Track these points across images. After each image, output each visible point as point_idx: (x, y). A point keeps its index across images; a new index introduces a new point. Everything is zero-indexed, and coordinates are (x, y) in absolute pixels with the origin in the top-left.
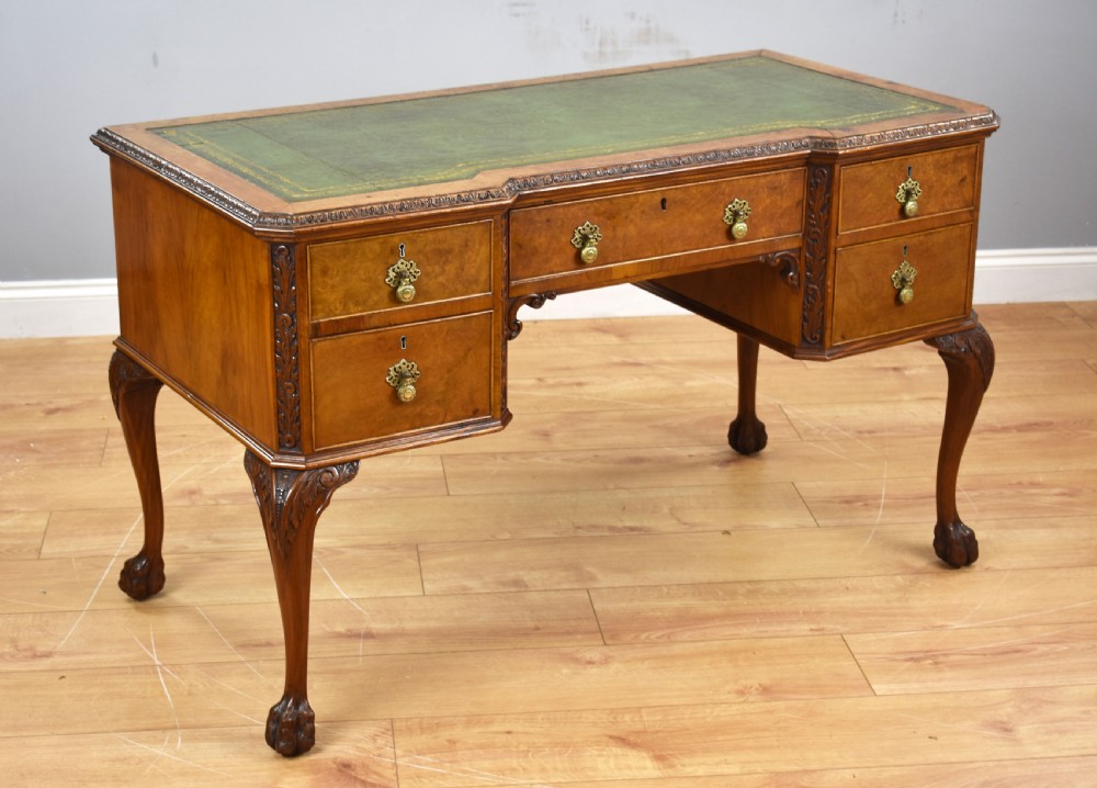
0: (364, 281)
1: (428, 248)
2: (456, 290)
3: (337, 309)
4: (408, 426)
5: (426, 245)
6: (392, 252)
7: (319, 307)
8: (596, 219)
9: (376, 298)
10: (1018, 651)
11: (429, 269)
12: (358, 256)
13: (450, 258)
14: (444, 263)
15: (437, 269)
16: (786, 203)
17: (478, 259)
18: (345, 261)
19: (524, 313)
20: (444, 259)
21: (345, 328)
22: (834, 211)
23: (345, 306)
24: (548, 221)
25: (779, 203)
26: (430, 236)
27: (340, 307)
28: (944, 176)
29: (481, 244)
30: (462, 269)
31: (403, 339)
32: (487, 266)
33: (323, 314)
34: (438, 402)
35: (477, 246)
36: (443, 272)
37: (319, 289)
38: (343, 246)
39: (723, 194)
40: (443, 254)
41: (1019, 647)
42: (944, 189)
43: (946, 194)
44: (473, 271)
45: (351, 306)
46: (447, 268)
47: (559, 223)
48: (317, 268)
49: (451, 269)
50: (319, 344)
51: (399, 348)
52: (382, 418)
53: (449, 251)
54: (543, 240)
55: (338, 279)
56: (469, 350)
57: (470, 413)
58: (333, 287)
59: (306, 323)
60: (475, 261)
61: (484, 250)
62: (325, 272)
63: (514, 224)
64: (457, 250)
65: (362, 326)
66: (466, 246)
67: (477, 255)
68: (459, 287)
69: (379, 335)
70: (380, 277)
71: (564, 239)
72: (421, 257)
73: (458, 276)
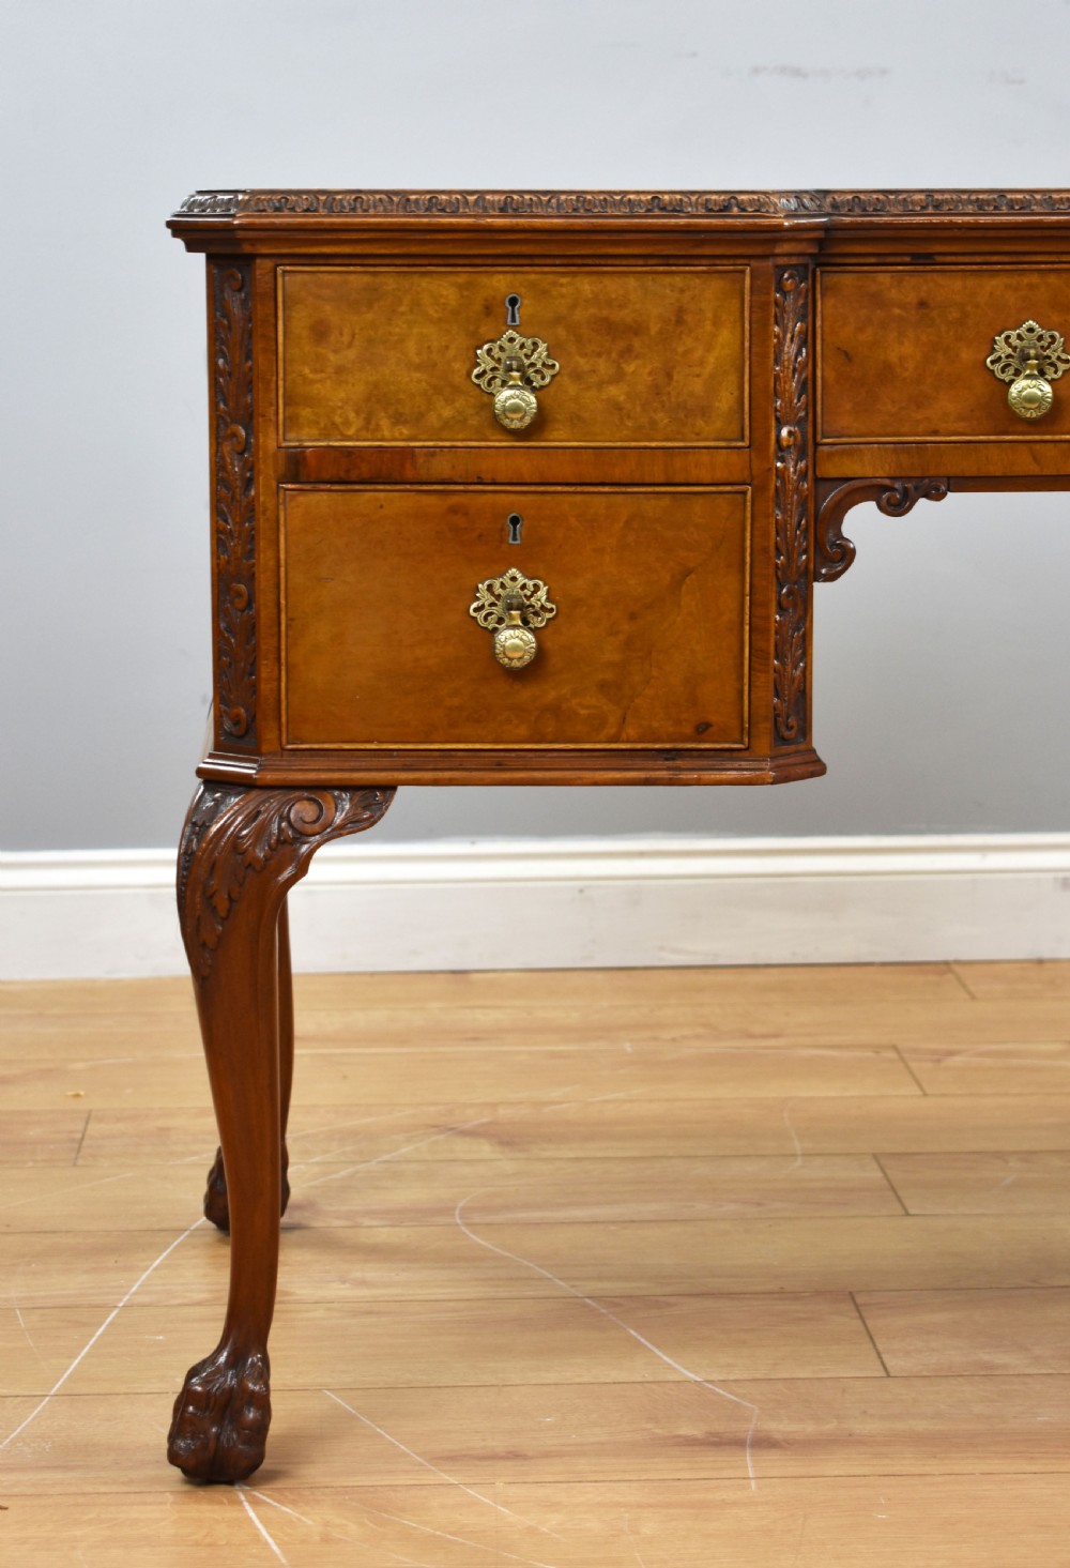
0: (418, 368)
1: (579, 315)
2: (653, 423)
3: (347, 423)
4: (523, 731)
5: (574, 306)
6: (488, 310)
7: (306, 413)
8: (1056, 318)
9: (447, 413)
11: (583, 363)
12: (402, 309)
13: (637, 344)
14: (622, 355)
15: (604, 367)
17: (711, 359)
18: (369, 316)
19: (862, 522)
20: (621, 345)
21: (365, 470)
23: (368, 421)
24: (922, 304)
26: (586, 285)
27: (357, 423)
29: (716, 323)
30: (669, 376)
31: (515, 521)
32: (733, 378)
33: (315, 432)
34: (603, 686)
35: (708, 326)
36: (618, 377)
37: (307, 371)
38: (366, 279)
40: (619, 334)
44: (698, 386)
45: (385, 423)
46: (630, 368)
47: (954, 314)
48: (302, 319)
49: (641, 371)
50: (302, 499)
51: (502, 540)
52: (456, 701)
53: (637, 329)
54: (908, 349)
55: (352, 354)
56: (688, 572)
57: (688, 730)
58: (340, 370)
59: (272, 445)
60: (702, 363)
61: (726, 337)
62: (320, 332)
63: (830, 302)
64: (654, 329)
65: (409, 474)
66: (680, 321)
67: (709, 348)
68: (662, 418)
69: (454, 500)
70: (459, 366)
71: (966, 355)
72: (561, 332)
73: (657, 390)
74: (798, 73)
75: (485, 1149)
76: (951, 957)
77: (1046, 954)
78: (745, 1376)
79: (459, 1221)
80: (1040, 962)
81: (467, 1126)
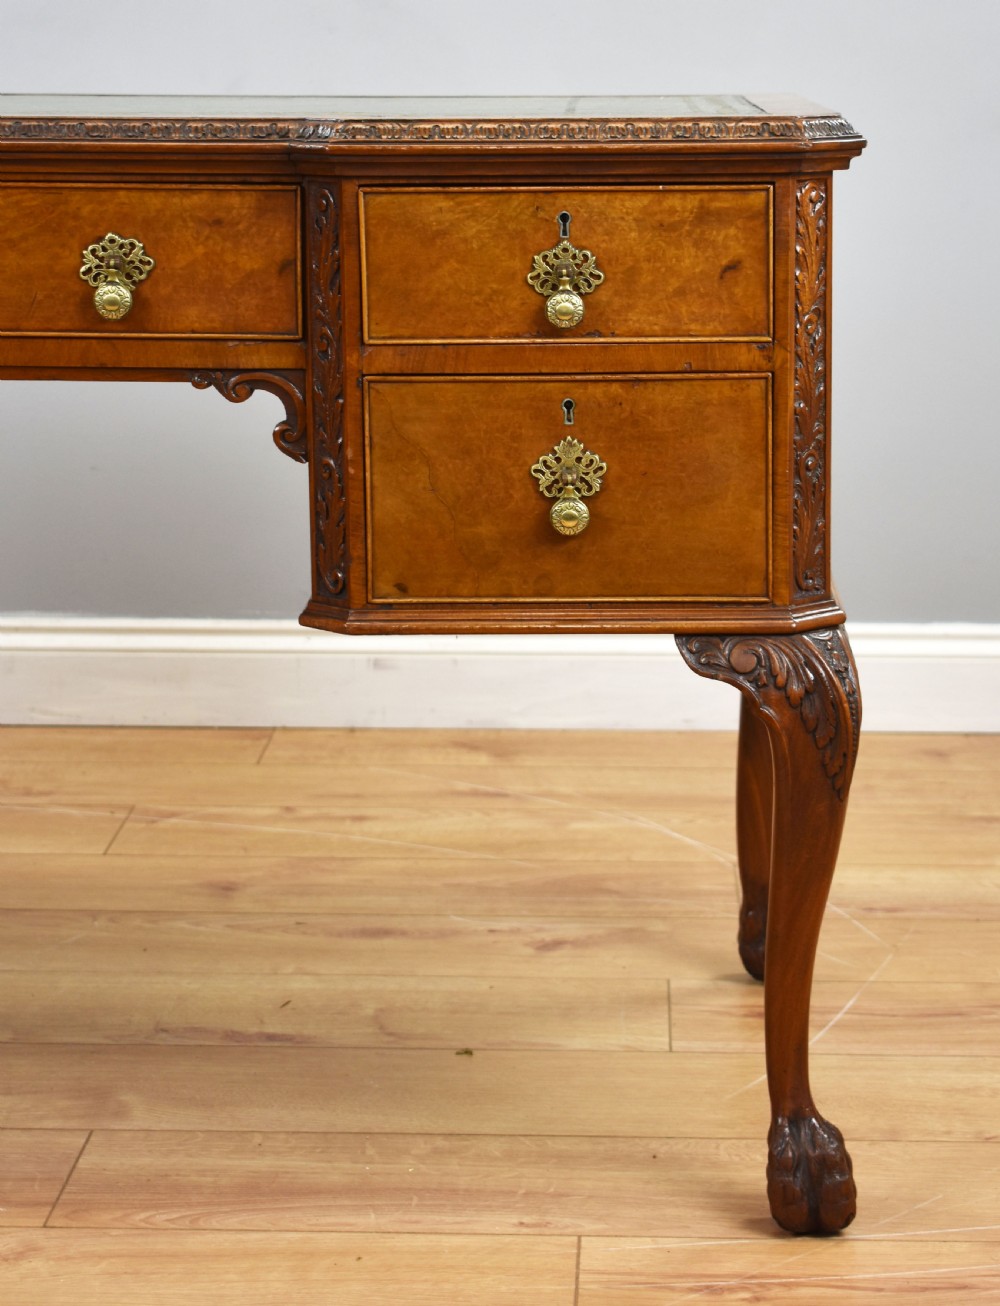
10: (964, 1287)
16: (249, 260)
22: (348, 287)
25: (229, 258)
28: (672, 251)
39: (76, 217)
41: (968, 1281)
42: (674, 283)
43: (681, 292)
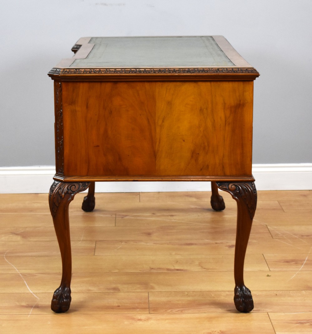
74: (105, 4)
75: (19, 238)
76: (140, 191)
77: (160, 191)
78: (41, 292)
79: (5, 256)
80: (159, 192)
81: (18, 233)
